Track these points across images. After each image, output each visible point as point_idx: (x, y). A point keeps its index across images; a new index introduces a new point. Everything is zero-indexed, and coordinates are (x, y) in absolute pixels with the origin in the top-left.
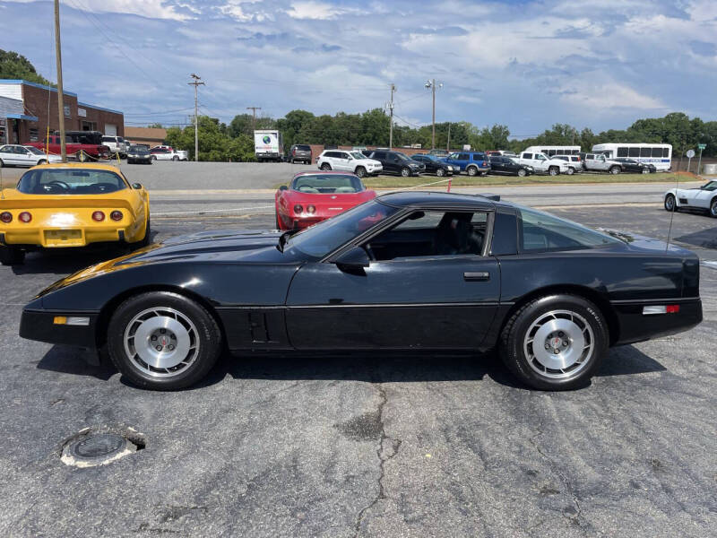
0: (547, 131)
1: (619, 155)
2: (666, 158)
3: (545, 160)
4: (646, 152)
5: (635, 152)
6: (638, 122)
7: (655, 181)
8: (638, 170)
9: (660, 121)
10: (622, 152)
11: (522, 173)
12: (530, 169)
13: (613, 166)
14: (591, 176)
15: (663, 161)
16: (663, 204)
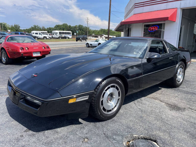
0: (32, 27)
1: (59, 34)
2: (70, 35)
3: (42, 35)
4: (66, 33)
5: (63, 33)
6: (56, 25)
7: (70, 41)
8: (65, 38)
9: (61, 25)
10: (60, 33)
11: (36, 39)
12: (39, 37)
13: (60, 37)
14: (54, 40)
15: (70, 36)
16: (86, 46)
